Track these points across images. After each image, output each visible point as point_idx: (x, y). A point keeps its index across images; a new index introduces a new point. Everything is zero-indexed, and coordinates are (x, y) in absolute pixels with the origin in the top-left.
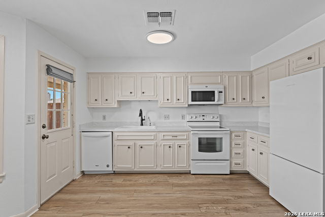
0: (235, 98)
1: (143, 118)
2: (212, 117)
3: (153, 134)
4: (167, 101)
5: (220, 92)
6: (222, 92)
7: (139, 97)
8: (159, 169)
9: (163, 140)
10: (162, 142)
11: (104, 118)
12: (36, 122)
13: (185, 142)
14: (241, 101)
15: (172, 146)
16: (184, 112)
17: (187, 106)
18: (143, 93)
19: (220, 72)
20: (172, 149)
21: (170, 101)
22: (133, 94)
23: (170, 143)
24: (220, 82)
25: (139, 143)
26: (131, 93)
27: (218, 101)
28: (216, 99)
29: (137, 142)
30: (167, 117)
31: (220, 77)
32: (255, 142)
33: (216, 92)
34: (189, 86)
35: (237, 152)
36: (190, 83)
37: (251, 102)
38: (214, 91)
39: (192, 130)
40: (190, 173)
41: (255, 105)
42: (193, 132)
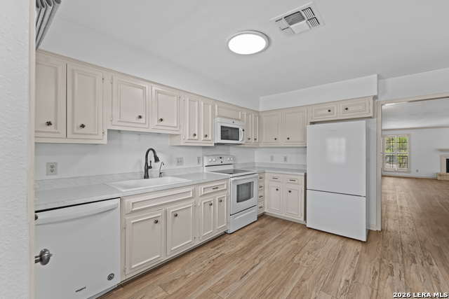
0: (250, 138)
1: (149, 165)
2: (228, 159)
3: (191, 189)
4: (192, 137)
7: (153, 126)
8: (197, 243)
9: (204, 195)
10: (201, 199)
11: (52, 168)
13: (225, 194)
14: (253, 141)
15: (213, 202)
16: (200, 153)
17: (213, 145)
18: (162, 120)
19: (241, 107)
20: (213, 207)
21: (196, 137)
22: (142, 120)
23: (212, 198)
24: (240, 118)
25: (172, 209)
26: (140, 117)
27: (243, 140)
28: (240, 139)
29: (168, 208)
30: (180, 162)
32: (279, 182)
33: (241, 130)
34: (218, 119)
35: (260, 195)
36: (217, 114)
37: (258, 143)
38: (238, 129)
39: (231, 176)
40: (225, 233)
41: (260, 146)
42: (233, 179)
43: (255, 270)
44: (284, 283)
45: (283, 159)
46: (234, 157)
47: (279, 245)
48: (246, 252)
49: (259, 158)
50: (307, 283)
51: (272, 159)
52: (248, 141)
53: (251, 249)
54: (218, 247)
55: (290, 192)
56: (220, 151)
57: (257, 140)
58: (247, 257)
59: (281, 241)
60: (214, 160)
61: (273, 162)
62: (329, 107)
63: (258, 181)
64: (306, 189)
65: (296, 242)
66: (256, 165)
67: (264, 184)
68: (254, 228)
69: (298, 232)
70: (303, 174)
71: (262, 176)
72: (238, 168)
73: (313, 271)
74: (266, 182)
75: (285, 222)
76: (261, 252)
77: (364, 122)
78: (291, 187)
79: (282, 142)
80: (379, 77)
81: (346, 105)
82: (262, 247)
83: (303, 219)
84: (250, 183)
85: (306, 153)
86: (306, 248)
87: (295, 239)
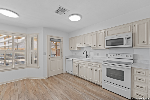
0: (146, 41)
1: (87, 55)
2: (126, 56)
3: (85, 62)
4: (94, 47)
5: (128, 38)
6: (130, 38)
7: (84, 45)
8: (87, 79)
10: (88, 66)
11: (76, 54)
12: (47, 54)
13: (99, 69)
15: (92, 69)
17: (105, 49)
19: (130, 23)
20: (92, 71)
21: (96, 46)
23: (92, 68)
24: (129, 30)
25: (80, 65)
27: (126, 45)
30: (98, 55)
31: (129, 27)
35: (139, 85)
38: (123, 38)
42: (103, 64)
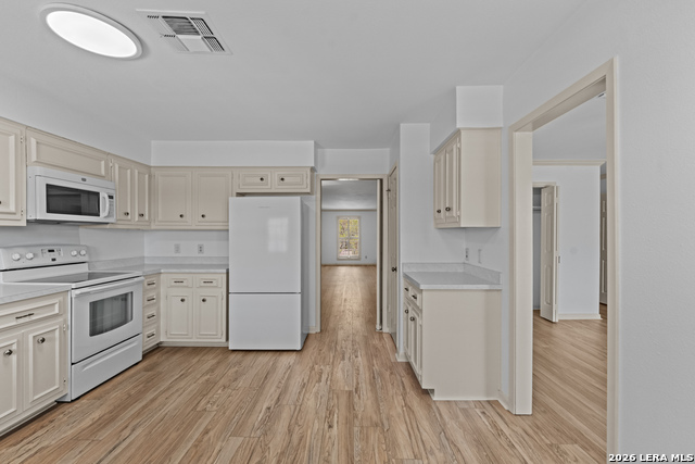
0: (129, 212)
2: (74, 254)
6: (112, 197)
13: (54, 325)
14: (137, 219)
15: (16, 347)
17: (24, 224)
19: (105, 153)
23: (12, 339)
24: (103, 173)
28: (103, 214)
32: (187, 287)
33: (103, 195)
34: (39, 170)
35: (150, 313)
36: (34, 158)
37: (149, 221)
38: (98, 194)
39: (74, 285)
40: (59, 403)
41: (153, 227)
42: (78, 292)
43: (119, 450)
44: (174, 449)
45: (197, 249)
46: (88, 249)
47: (177, 390)
48: (104, 427)
49: (152, 249)
50: (211, 433)
51: (177, 249)
52: (125, 217)
53: (117, 416)
54: (31, 438)
55: (204, 300)
56: (49, 236)
57: (146, 217)
58: (104, 434)
59: (182, 384)
60: (31, 255)
61: (177, 255)
62: (262, 173)
63: (145, 291)
64: (228, 293)
65: (206, 377)
66: (146, 262)
67: (158, 295)
68: (131, 377)
69: (215, 361)
70: (225, 271)
71: (154, 279)
72: (99, 269)
73: (224, 413)
74: (162, 291)
75: (197, 350)
76: (138, 414)
77: (298, 198)
78: (205, 292)
79: (193, 221)
80: (317, 146)
81: (282, 173)
82: (144, 403)
83: (224, 340)
84: (126, 295)
85: (228, 239)
86: (221, 383)
87: (207, 373)
